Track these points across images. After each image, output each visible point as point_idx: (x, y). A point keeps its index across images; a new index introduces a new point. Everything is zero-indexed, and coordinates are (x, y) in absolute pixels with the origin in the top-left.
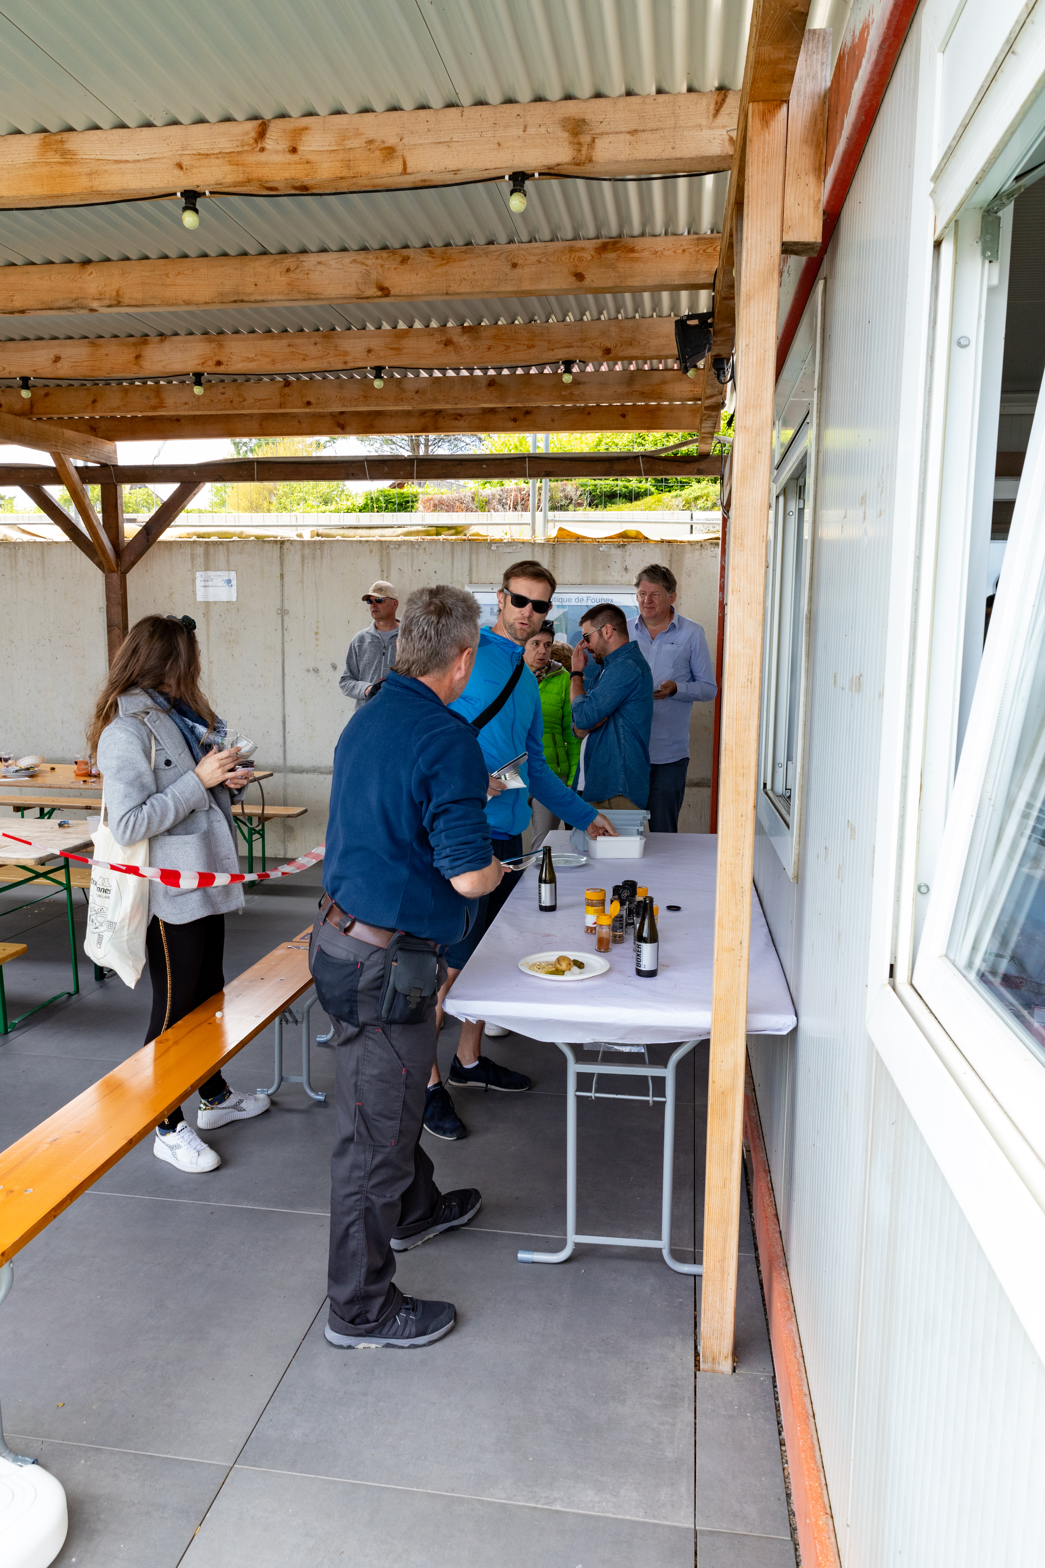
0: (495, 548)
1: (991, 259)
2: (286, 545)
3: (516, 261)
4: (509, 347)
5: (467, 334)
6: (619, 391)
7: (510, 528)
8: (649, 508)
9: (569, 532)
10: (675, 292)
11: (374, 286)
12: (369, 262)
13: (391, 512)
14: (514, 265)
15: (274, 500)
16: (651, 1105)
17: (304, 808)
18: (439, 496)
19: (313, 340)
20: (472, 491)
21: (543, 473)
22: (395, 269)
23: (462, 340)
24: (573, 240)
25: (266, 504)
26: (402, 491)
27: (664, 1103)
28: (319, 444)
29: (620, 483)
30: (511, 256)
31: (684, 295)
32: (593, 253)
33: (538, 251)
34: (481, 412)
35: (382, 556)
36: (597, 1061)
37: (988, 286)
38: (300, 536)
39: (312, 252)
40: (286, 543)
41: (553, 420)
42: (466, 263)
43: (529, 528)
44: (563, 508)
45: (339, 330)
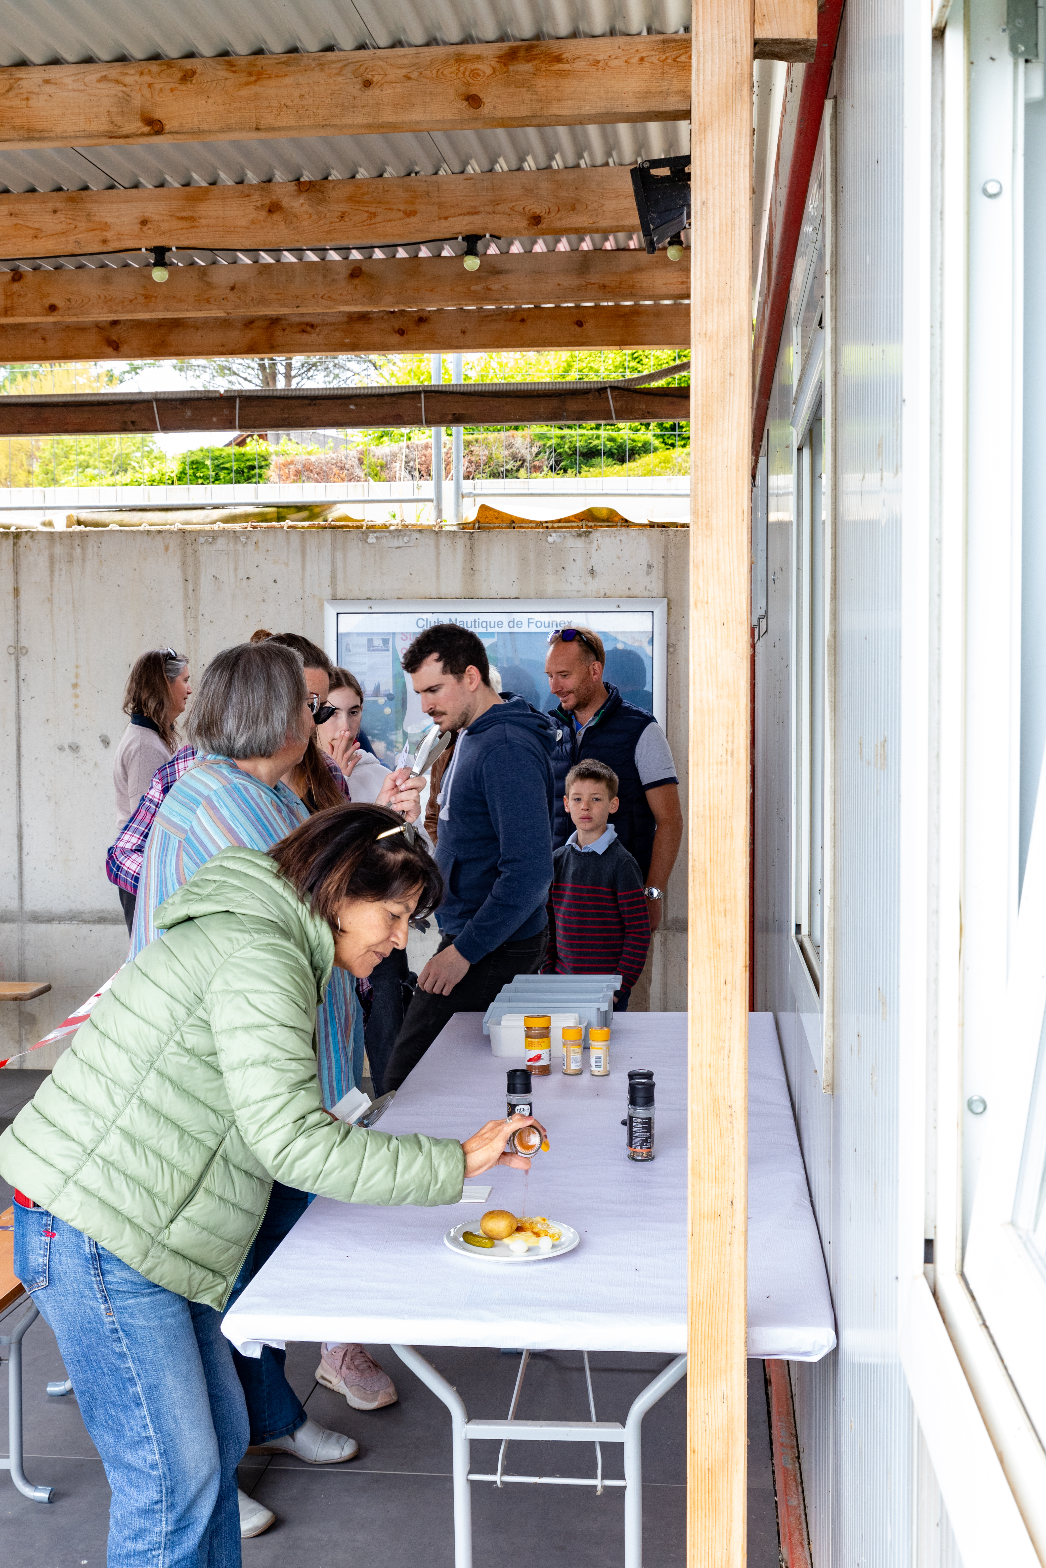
0: (374, 540)
1: (1029, 58)
2: (24, 540)
3: (369, 77)
4: (373, 215)
5: (305, 195)
6: (565, 284)
7: (401, 507)
8: (650, 473)
9: (499, 512)
10: (638, 124)
11: (138, 117)
12: (128, 80)
13: (224, 483)
14: (368, 84)
15: (37, 468)
16: (599, 1493)
17: (45, 984)
18: (305, 457)
19: (50, 206)
20: (358, 448)
21: (450, 417)
22: (172, 90)
23: (298, 204)
24: (462, 43)
25: (22, 476)
26: (242, 450)
27: (624, 1488)
28: (112, 376)
29: (602, 433)
30: (362, 69)
31: (654, 128)
32: (494, 64)
33: (406, 61)
34: (345, 319)
35: (184, 555)
36: (506, 1419)
37: (1026, 100)
38: (50, 524)
39: (35, 65)
40: (23, 536)
41: (464, 332)
42: (288, 80)
43: (431, 506)
44: (508, 474)
45: (95, 189)
